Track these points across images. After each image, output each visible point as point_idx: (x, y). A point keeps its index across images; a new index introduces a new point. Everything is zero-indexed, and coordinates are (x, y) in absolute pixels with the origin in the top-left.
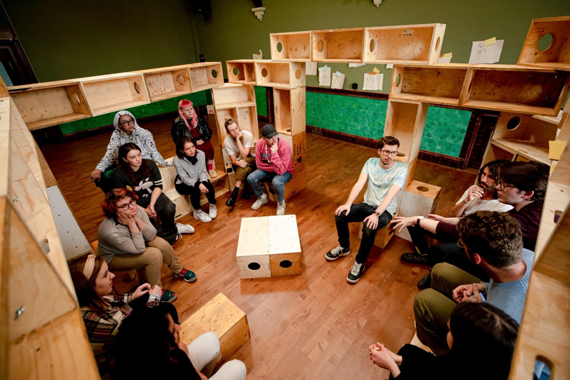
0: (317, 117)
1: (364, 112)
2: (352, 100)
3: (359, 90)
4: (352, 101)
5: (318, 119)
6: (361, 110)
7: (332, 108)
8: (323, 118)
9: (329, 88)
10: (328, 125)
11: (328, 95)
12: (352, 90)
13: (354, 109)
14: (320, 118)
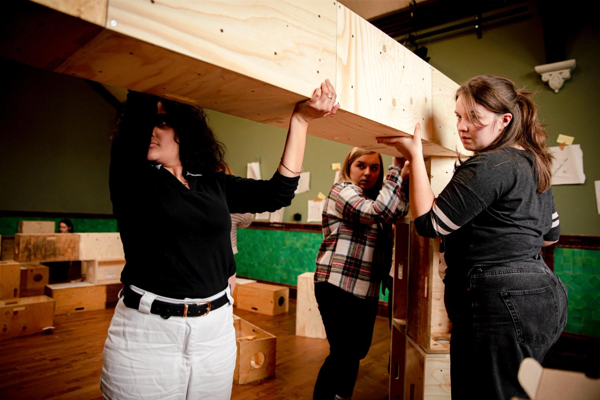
0: (252, 263)
1: (311, 252)
2: (295, 236)
3: (303, 222)
4: (295, 238)
5: (254, 267)
6: (307, 250)
7: (271, 250)
8: (260, 264)
9: (267, 221)
10: (266, 274)
11: (267, 232)
12: (295, 222)
13: (298, 249)
14: (256, 265)
